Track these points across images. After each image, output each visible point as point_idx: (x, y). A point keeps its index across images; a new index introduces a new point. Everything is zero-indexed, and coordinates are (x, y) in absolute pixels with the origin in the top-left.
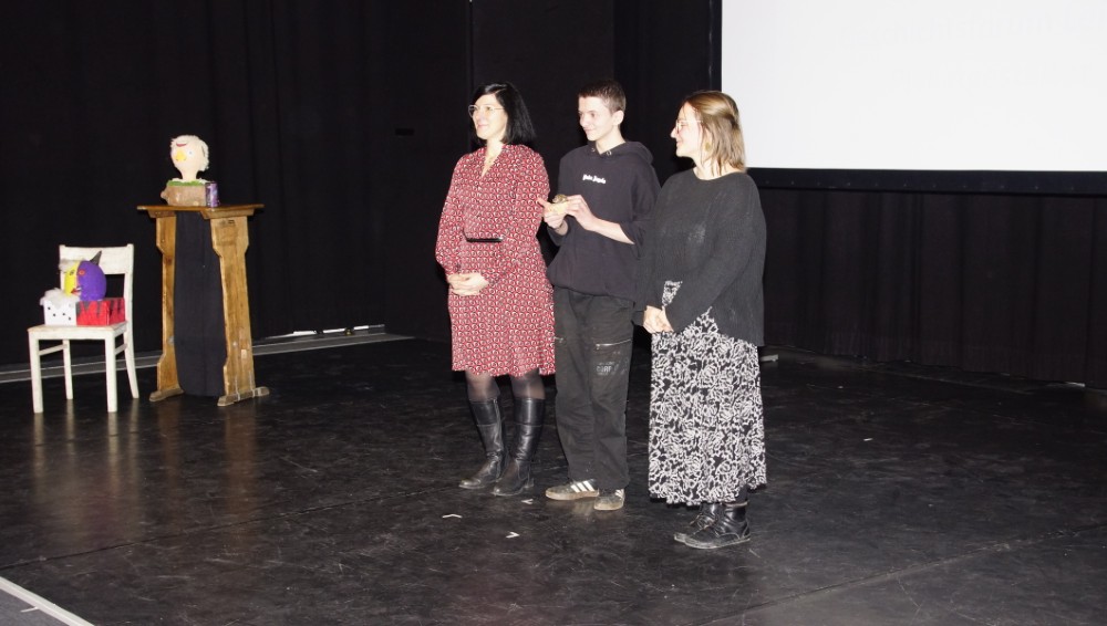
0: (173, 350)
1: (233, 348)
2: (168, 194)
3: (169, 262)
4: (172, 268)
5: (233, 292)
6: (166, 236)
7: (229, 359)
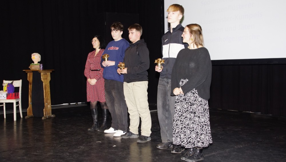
0: (31, 106)
1: (46, 105)
2: (31, 67)
3: (31, 84)
4: (31, 85)
5: (46, 91)
6: (30, 78)
7: (45, 107)
